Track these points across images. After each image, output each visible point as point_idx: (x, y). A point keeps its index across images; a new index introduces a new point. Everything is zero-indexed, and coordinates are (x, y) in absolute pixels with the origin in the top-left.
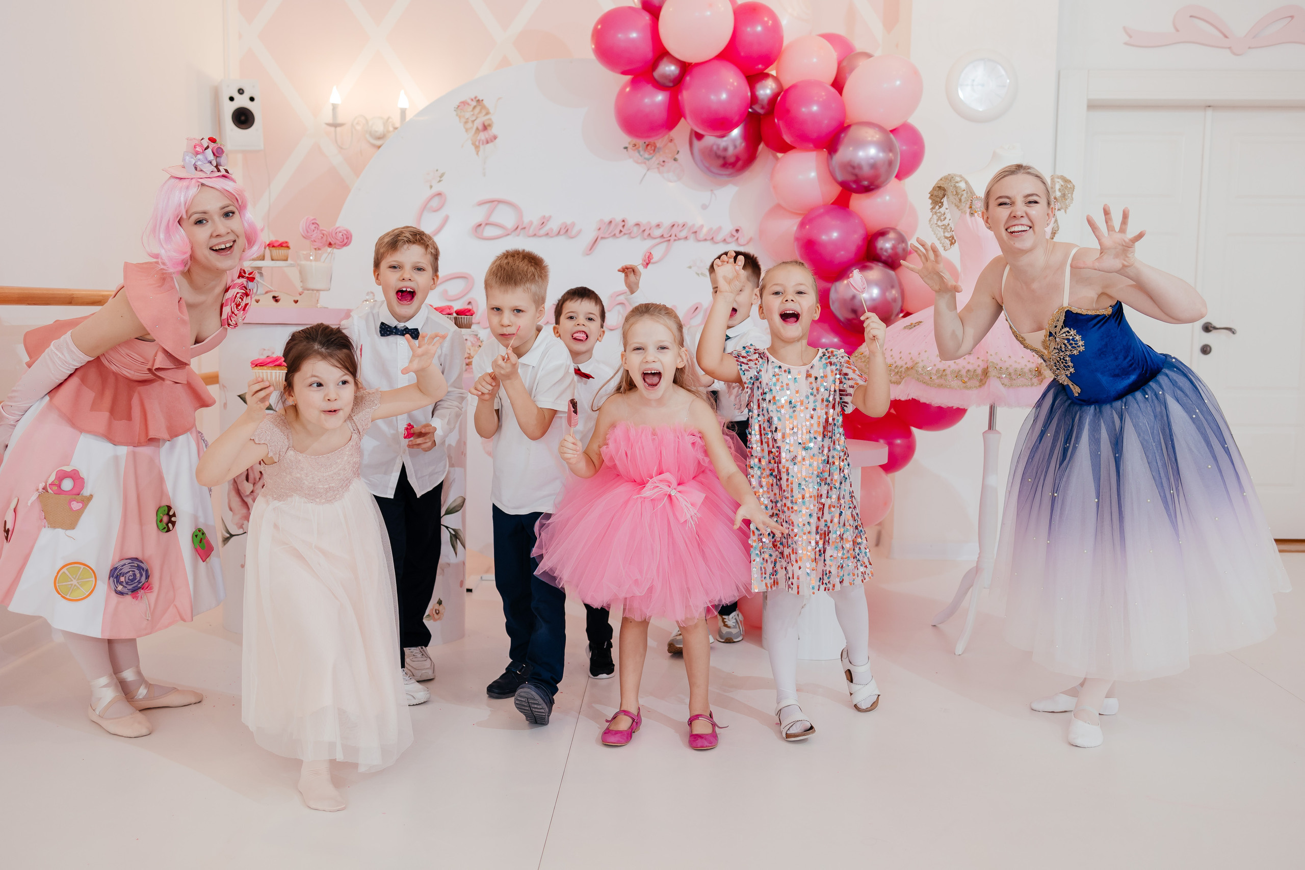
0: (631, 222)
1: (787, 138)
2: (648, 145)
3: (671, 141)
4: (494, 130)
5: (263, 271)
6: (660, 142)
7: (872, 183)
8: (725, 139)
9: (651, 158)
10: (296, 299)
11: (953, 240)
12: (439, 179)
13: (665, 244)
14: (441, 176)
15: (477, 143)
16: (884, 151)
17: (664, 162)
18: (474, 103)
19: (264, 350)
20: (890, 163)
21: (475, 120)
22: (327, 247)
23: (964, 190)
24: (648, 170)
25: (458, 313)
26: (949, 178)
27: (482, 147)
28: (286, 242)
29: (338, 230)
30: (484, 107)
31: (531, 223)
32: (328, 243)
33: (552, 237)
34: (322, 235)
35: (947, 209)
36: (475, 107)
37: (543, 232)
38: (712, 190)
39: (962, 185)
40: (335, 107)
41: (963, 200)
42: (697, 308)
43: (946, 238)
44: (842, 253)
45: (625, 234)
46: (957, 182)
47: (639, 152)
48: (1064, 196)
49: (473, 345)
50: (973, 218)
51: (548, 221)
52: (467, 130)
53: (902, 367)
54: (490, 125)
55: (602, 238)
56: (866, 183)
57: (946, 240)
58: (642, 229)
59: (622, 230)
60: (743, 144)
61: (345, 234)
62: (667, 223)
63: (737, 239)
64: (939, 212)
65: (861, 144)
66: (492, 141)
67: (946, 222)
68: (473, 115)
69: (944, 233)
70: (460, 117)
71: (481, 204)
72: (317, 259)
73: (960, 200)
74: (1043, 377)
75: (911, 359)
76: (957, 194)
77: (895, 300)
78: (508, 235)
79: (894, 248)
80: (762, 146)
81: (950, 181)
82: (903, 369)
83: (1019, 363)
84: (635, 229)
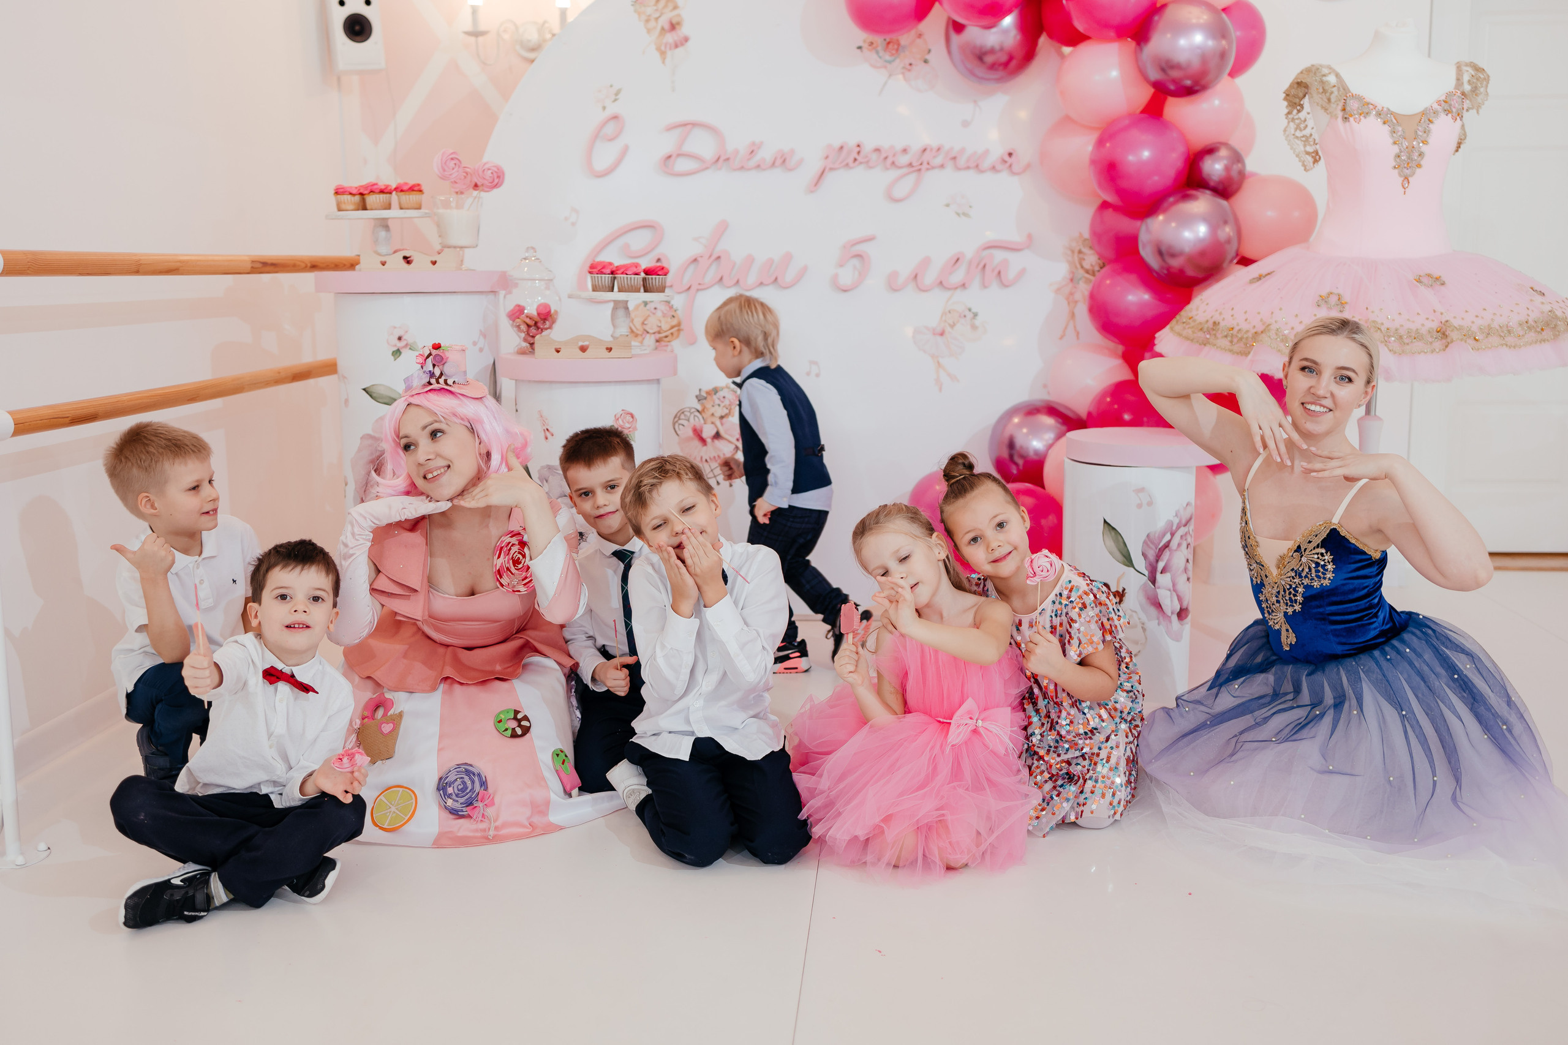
0: (868, 146)
1: (1080, 25)
2: (889, 43)
3: (920, 36)
4: (685, 30)
5: (390, 223)
6: (905, 39)
7: (1196, 82)
8: (994, 30)
9: (894, 61)
10: (434, 260)
11: (1317, 157)
12: (614, 97)
13: (913, 177)
14: (617, 94)
15: (663, 48)
16: (1214, 37)
17: (911, 64)
19: (395, 328)
20: (1223, 55)
21: (659, 17)
22: (471, 190)
23: (1334, 86)
24: (890, 75)
25: (648, 272)
26: (1311, 70)
27: (669, 53)
28: (419, 185)
29: (487, 166)
31: (737, 152)
32: (474, 184)
33: (764, 170)
34: (465, 174)
35: (1308, 113)
36: (658, 1)
37: (752, 163)
38: (975, 102)
39: (1332, 79)
40: (475, 10)
41: (1333, 100)
42: (958, 259)
43: (1308, 153)
44: (1156, 178)
45: (861, 163)
46: (1324, 75)
47: (877, 53)
48: (1475, 90)
49: (664, 315)
50: (1347, 123)
51: (759, 148)
52: (649, 31)
53: (1247, 331)
54: (678, 23)
55: (831, 169)
56: (1188, 83)
57: (1307, 156)
58: (884, 155)
59: (857, 157)
60: (1019, 37)
61: (496, 172)
62: (916, 147)
63: (1010, 166)
64: (1297, 119)
65: (1184, 28)
66: (682, 45)
67: (1307, 132)
68: (657, 10)
69: (1305, 146)
70: (639, 14)
71: (671, 128)
72: (459, 207)
73: (1329, 100)
74: (1449, 340)
75: (1261, 320)
76: (1325, 91)
77: (1229, 241)
78: (707, 168)
79: (1227, 169)
80: (1043, 40)
81: (1315, 74)
82: (1250, 335)
83: (1413, 322)
84: (874, 156)
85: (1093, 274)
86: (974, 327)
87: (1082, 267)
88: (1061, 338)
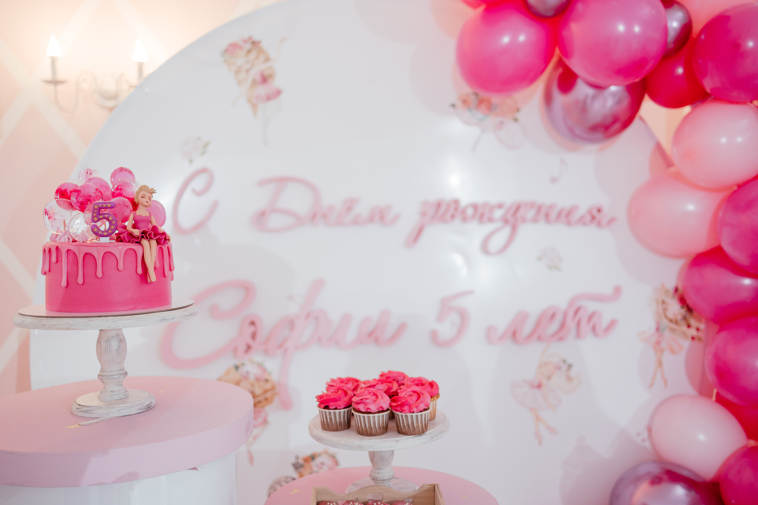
0: (465, 202)
1: (710, 85)
2: (481, 102)
4: (277, 83)
9: (487, 118)
12: (201, 150)
13: (507, 231)
14: (204, 147)
17: (501, 122)
18: (248, 46)
24: (483, 133)
30: (261, 51)
31: (333, 207)
33: (360, 225)
36: (249, 51)
37: (349, 218)
38: (563, 159)
40: (54, 60)
42: (554, 313)
45: (458, 219)
47: (471, 110)
49: (257, 379)
51: (355, 203)
52: (240, 83)
54: (271, 76)
55: (429, 224)
58: (480, 210)
59: (454, 213)
62: (510, 202)
63: (598, 220)
71: (263, 183)
78: (303, 224)
80: (645, 100)
84: (470, 212)
85: (676, 323)
86: (569, 379)
87: (666, 316)
88: (651, 385)
